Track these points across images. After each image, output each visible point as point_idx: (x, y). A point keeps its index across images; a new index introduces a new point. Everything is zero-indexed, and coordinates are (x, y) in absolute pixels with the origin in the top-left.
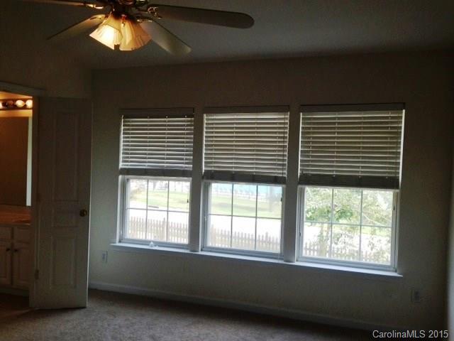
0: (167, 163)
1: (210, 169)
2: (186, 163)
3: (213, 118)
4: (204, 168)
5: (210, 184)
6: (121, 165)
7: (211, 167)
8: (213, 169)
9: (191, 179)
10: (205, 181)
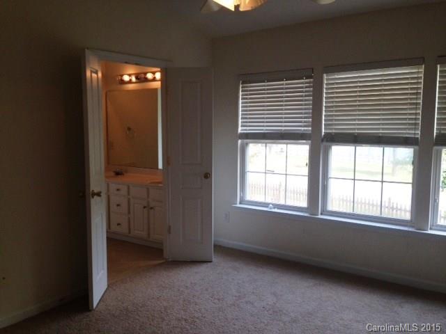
0: (285, 126)
1: (331, 131)
2: (305, 126)
3: (333, 77)
4: (323, 131)
5: (330, 147)
6: (240, 130)
7: (332, 129)
8: (334, 131)
9: (310, 142)
10: (325, 143)
